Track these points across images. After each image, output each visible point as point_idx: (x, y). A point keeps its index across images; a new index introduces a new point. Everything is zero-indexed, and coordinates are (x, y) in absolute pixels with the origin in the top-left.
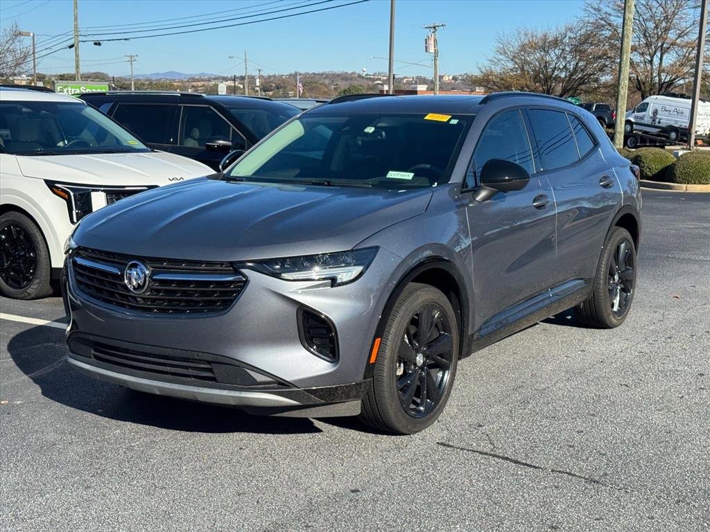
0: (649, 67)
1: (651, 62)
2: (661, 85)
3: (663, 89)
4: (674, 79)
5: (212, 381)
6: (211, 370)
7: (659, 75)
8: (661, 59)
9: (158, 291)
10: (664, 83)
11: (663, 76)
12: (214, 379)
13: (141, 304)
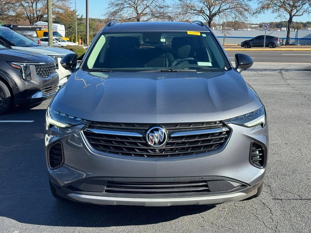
0: (31, 8)
1: (32, 6)
2: (37, 17)
3: (39, 19)
4: (43, 15)
5: (207, 191)
6: (206, 186)
7: (36, 13)
8: (36, 5)
9: (172, 144)
10: (39, 16)
11: (38, 12)
12: (208, 191)
13: (158, 153)
